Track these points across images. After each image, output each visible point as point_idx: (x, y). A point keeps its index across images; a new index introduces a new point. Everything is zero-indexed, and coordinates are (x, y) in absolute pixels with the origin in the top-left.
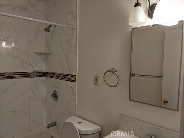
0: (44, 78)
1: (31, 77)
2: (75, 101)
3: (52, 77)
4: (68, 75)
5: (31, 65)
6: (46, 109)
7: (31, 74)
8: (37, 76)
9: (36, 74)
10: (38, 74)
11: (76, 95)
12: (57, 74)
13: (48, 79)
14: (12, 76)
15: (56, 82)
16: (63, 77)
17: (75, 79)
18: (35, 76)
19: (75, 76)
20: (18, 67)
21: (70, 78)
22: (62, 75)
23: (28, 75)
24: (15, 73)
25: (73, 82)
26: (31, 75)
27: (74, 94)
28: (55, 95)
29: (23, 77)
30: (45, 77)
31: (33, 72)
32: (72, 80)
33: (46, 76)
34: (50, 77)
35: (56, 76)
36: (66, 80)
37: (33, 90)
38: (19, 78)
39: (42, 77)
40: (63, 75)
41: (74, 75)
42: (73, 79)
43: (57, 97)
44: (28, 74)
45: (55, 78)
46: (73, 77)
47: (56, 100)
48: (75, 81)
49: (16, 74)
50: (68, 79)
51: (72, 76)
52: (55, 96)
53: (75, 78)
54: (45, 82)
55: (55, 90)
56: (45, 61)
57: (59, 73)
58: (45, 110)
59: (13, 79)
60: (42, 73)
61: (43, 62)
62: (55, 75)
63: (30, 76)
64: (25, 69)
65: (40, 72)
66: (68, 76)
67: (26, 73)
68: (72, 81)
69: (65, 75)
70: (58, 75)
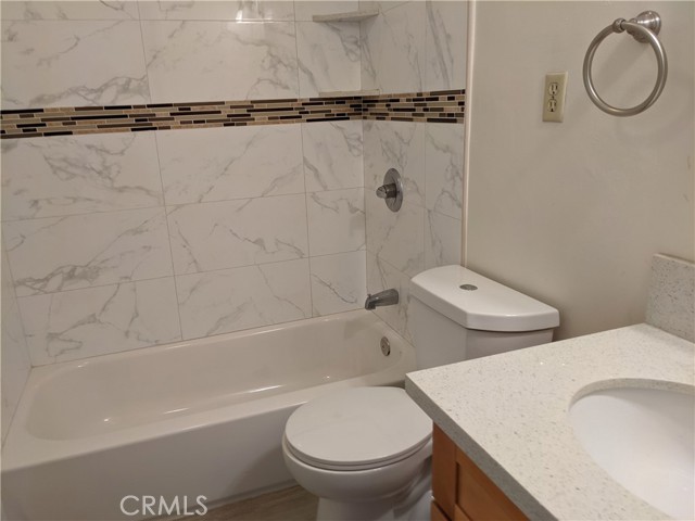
0: (354, 126)
1: (308, 121)
2: (461, 206)
3: (381, 117)
4: (434, 97)
5: (306, 71)
6: (366, 242)
7: (307, 108)
8: (330, 118)
9: (324, 107)
10: (335, 109)
11: (463, 180)
12: (398, 100)
13: (370, 127)
14: (241, 115)
15: (396, 133)
16: (419, 110)
17: (463, 109)
18: (323, 116)
19: (464, 92)
20: (259, 80)
21: (442, 109)
22: (414, 100)
23: (296, 113)
24: (252, 102)
25: (455, 121)
26: (307, 112)
27: (458, 173)
28: (393, 189)
29: (282, 118)
30: (360, 121)
31: (314, 102)
32: (450, 115)
33: (365, 118)
34: (378, 119)
35: (395, 110)
36: (429, 120)
37: (316, 170)
38: (268, 123)
39: (348, 119)
40: (419, 99)
41: (458, 92)
42: (453, 108)
43: (398, 197)
44: (297, 109)
45: (393, 119)
46: (453, 98)
47: (396, 208)
48: (462, 115)
49: (255, 107)
50: (436, 115)
51: (450, 99)
52: (392, 192)
53: (462, 104)
54: (359, 139)
55: (393, 170)
56: (358, 52)
57: (404, 95)
58: (364, 248)
59: (245, 124)
60: (348, 104)
61: (353, 57)
62: (394, 105)
63: (305, 117)
64: (287, 87)
65: (340, 101)
66: (437, 99)
67: (289, 105)
68: (451, 119)
69: (428, 99)
70: (403, 103)
